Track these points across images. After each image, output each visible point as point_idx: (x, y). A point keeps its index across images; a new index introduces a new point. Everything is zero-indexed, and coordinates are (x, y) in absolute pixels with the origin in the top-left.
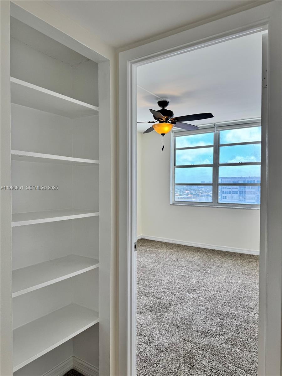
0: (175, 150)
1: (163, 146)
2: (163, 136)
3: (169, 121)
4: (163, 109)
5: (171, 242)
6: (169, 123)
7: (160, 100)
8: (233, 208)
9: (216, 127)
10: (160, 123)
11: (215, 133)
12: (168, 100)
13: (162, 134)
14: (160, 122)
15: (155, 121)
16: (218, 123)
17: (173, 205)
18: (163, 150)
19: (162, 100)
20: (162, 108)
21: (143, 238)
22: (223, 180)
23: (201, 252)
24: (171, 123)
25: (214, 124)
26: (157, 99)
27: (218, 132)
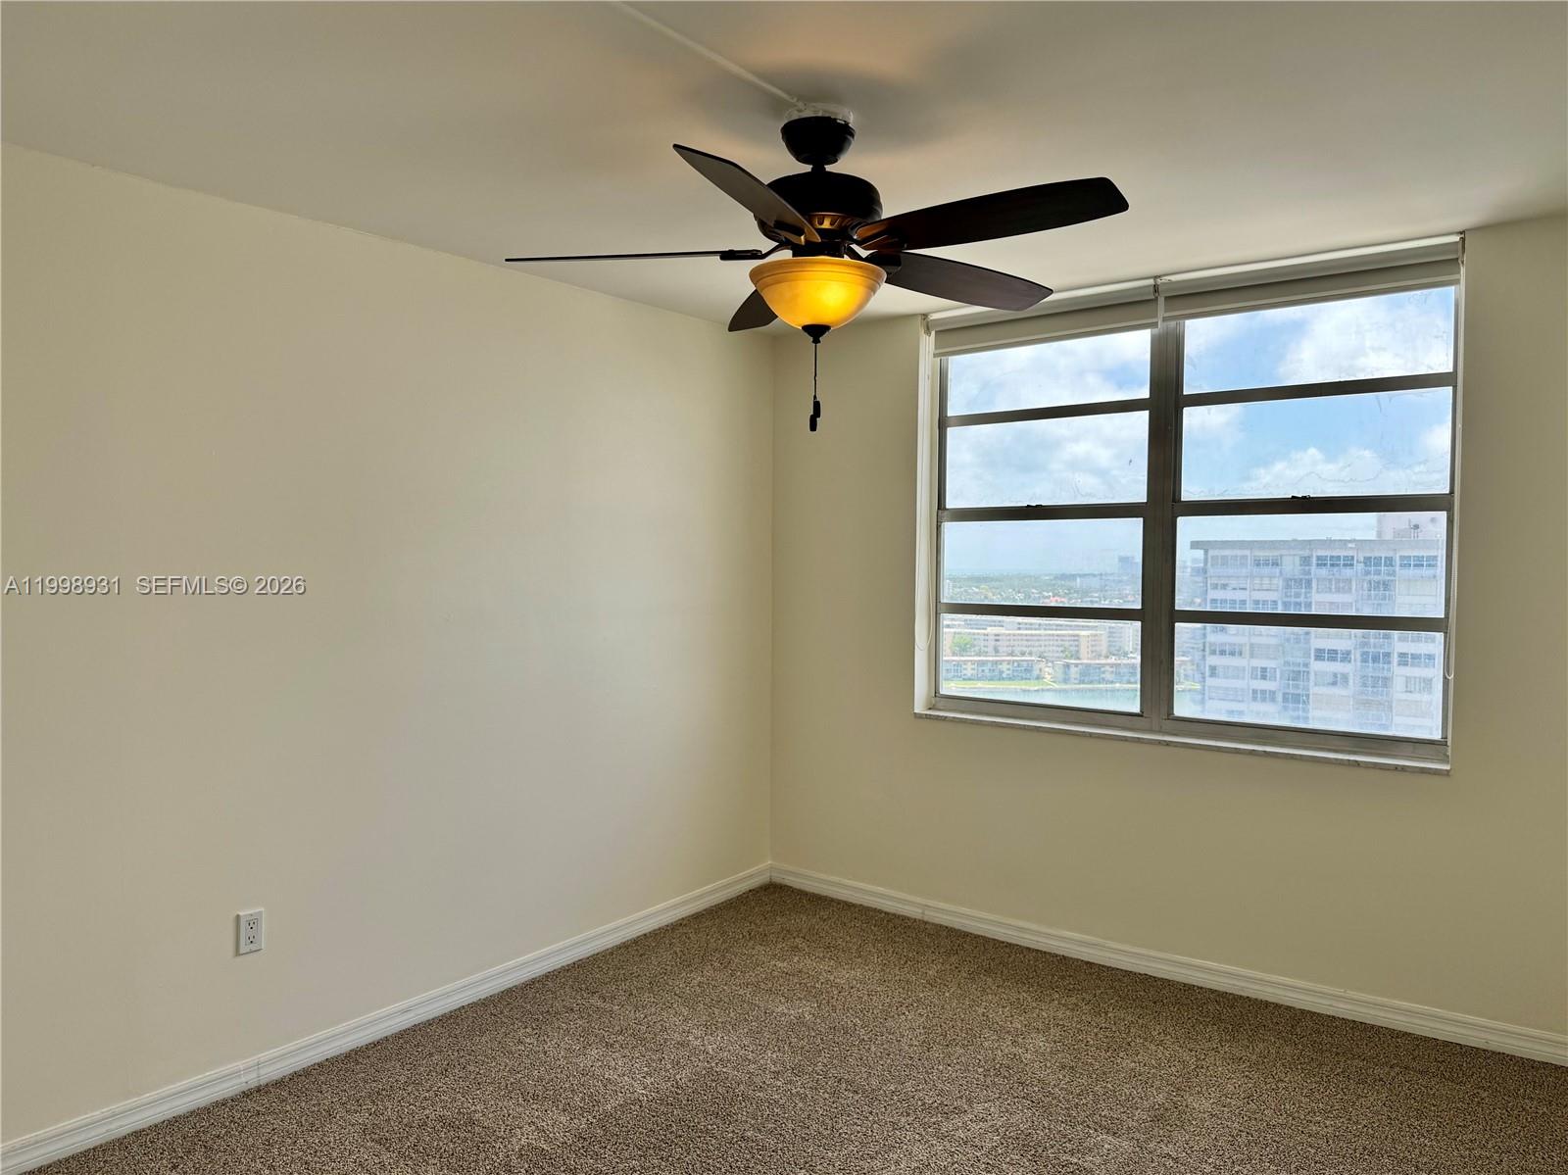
0: (943, 423)
1: (817, 406)
2: (816, 341)
3: (854, 247)
4: (819, 169)
5: (919, 917)
6: (855, 256)
7: (795, 116)
8: (1252, 752)
9: (1161, 301)
10: (794, 256)
11: (1156, 331)
12: (849, 116)
13: (809, 329)
14: (799, 251)
15: (765, 244)
16: (1174, 278)
17: (928, 717)
18: (813, 427)
19: (808, 113)
20: (807, 168)
21: (778, 878)
22: (1211, 553)
23: (1070, 992)
24: (867, 259)
25: (1151, 282)
26: (776, 105)
27: (1172, 324)
